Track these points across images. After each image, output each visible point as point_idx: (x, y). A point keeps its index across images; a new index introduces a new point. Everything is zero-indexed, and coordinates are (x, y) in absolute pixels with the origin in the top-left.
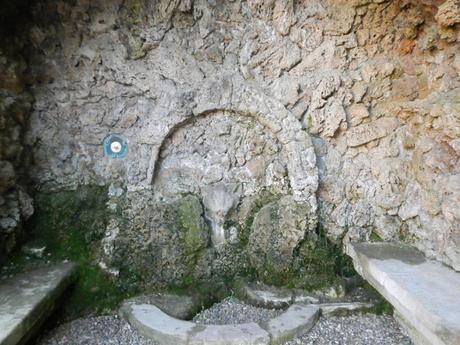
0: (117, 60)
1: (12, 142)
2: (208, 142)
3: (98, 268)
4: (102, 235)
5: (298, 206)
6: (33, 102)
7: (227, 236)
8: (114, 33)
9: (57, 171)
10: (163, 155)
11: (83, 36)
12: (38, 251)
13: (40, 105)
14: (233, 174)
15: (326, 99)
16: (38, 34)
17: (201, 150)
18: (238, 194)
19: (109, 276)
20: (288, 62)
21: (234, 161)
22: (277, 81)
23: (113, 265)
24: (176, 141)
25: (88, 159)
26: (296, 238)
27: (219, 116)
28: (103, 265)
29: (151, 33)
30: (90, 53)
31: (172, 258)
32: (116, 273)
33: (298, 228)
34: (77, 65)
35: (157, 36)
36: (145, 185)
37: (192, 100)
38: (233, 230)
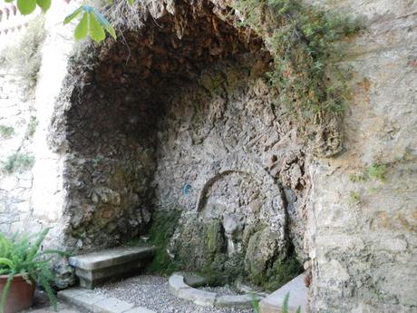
0: (188, 145)
1: (142, 185)
2: (229, 190)
3: (166, 252)
4: (172, 236)
5: (271, 233)
6: (157, 167)
7: (236, 248)
8: (187, 132)
9: (163, 201)
10: (207, 196)
11: (177, 134)
12: (145, 238)
13: (159, 168)
14: (241, 210)
15: (290, 164)
16: (160, 135)
17: (225, 194)
18: (243, 222)
19: (169, 257)
20: (269, 142)
21: (242, 202)
22: (264, 154)
23: (172, 252)
24: (213, 188)
25: (177, 196)
26: (267, 255)
27: (234, 174)
28: (168, 251)
29: (203, 131)
30: (178, 142)
31: (200, 254)
32: (173, 256)
33: (269, 247)
34: (174, 148)
35: (206, 132)
36: (195, 211)
37: (218, 165)
38: (239, 244)
